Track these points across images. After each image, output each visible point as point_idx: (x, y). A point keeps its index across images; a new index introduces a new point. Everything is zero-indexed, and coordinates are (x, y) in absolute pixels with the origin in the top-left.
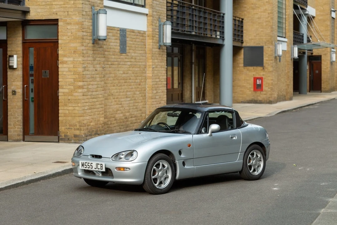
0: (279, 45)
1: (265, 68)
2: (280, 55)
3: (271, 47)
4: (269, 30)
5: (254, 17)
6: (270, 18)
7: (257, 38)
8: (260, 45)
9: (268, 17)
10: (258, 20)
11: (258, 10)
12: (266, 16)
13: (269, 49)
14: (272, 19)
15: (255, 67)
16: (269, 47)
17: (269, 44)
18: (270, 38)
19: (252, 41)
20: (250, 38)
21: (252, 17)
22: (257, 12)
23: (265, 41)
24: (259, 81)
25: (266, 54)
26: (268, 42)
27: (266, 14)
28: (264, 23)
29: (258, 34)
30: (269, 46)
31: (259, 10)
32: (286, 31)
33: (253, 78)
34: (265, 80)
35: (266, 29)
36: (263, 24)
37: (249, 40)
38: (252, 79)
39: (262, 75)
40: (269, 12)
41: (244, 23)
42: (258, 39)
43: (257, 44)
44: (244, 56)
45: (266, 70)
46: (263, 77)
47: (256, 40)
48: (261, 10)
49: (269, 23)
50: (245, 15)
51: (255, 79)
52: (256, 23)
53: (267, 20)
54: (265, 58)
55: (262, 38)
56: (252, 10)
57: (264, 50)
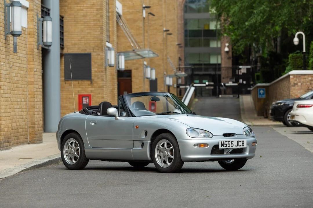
0: (110, 51)
1: (93, 82)
2: (112, 65)
3: (101, 54)
4: (99, 32)
5: (78, 15)
6: (99, 16)
7: (82, 42)
8: (86, 52)
9: (97, 15)
10: (83, 18)
11: (82, 5)
12: (93, 13)
13: (99, 57)
14: (102, 16)
15: (80, 81)
16: (99, 55)
17: (98, 50)
18: (99, 42)
19: (76, 46)
20: (73, 42)
21: (75, 14)
22: (81, 8)
23: (94, 46)
24: (86, 99)
25: (95, 63)
26: (97, 48)
27: (93, 11)
28: (92, 22)
29: (84, 37)
30: (99, 53)
31: (85, 5)
32: (110, 33)
33: (77, 96)
34: (94, 98)
35: (94, 30)
36: (90, 23)
37: (72, 45)
38: (77, 98)
39: (90, 91)
40: (99, 7)
41: (64, 23)
42: (83, 44)
43: (82, 50)
44: (65, 67)
45: (95, 84)
46: (92, 94)
47: (81, 45)
48: (87, 5)
49: (98, 22)
50: (65, 12)
51: (81, 97)
52: (82, 22)
53: (95, 18)
54: (94, 69)
55: (89, 42)
56: (75, 5)
57: (92, 59)
